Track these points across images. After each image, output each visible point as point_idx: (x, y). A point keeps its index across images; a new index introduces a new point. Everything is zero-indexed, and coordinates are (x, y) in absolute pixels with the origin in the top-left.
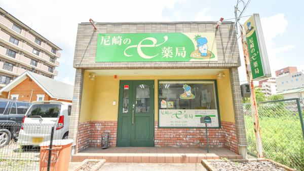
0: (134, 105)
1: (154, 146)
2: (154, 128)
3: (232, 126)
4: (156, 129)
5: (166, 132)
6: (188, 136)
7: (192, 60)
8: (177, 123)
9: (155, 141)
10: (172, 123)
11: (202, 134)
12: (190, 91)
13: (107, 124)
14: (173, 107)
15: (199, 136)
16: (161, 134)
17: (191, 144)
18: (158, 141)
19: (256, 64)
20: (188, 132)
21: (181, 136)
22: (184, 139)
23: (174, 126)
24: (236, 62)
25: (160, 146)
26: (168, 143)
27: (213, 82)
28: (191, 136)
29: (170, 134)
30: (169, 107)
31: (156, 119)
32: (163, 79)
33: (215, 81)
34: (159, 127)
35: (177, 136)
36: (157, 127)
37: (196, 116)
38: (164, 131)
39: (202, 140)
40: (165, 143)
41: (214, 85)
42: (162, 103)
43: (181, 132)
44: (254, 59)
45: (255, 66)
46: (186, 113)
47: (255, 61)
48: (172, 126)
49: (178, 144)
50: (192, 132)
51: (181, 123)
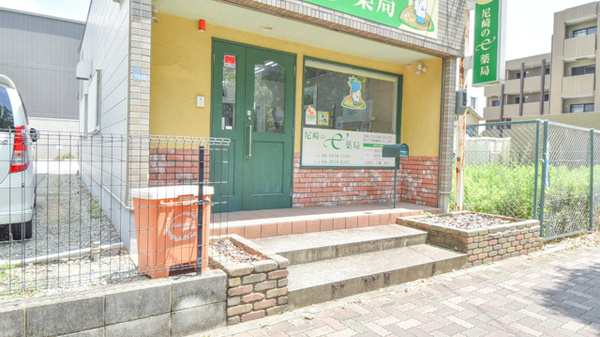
0: (249, 113)
1: (291, 206)
2: (292, 168)
3: (428, 163)
4: (296, 171)
5: (315, 175)
6: (351, 184)
7: (403, 27)
8: (333, 159)
9: (294, 196)
10: (324, 159)
11: (372, 180)
12: (359, 93)
13: (181, 158)
14: (327, 124)
15: (367, 184)
16: (306, 180)
17: (355, 198)
18: (298, 195)
19: (485, 59)
20: (351, 175)
21: (340, 184)
22: (344, 189)
23: (328, 164)
24: (459, 48)
25: (302, 205)
26: (317, 199)
27: (394, 80)
28: (355, 184)
29: (320, 180)
30: (320, 123)
31: (297, 150)
32: (314, 55)
33: (400, 78)
34: (302, 167)
35: (334, 184)
36: (298, 165)
37: (365, 145)
38: (311, 175)
39: (371, 191)
40: (313, 200)
41: (396, 85)
42: (308, 113)
43: (339, 175)
44: (483, 48)
45: (484, 62)
46: (349, 139)
47: (485, 52)
48: (324, 164)
49: (334, 199)
50: (357, 175)
51: (339, 159)
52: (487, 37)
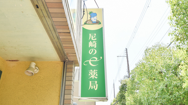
52: (95, 56)
